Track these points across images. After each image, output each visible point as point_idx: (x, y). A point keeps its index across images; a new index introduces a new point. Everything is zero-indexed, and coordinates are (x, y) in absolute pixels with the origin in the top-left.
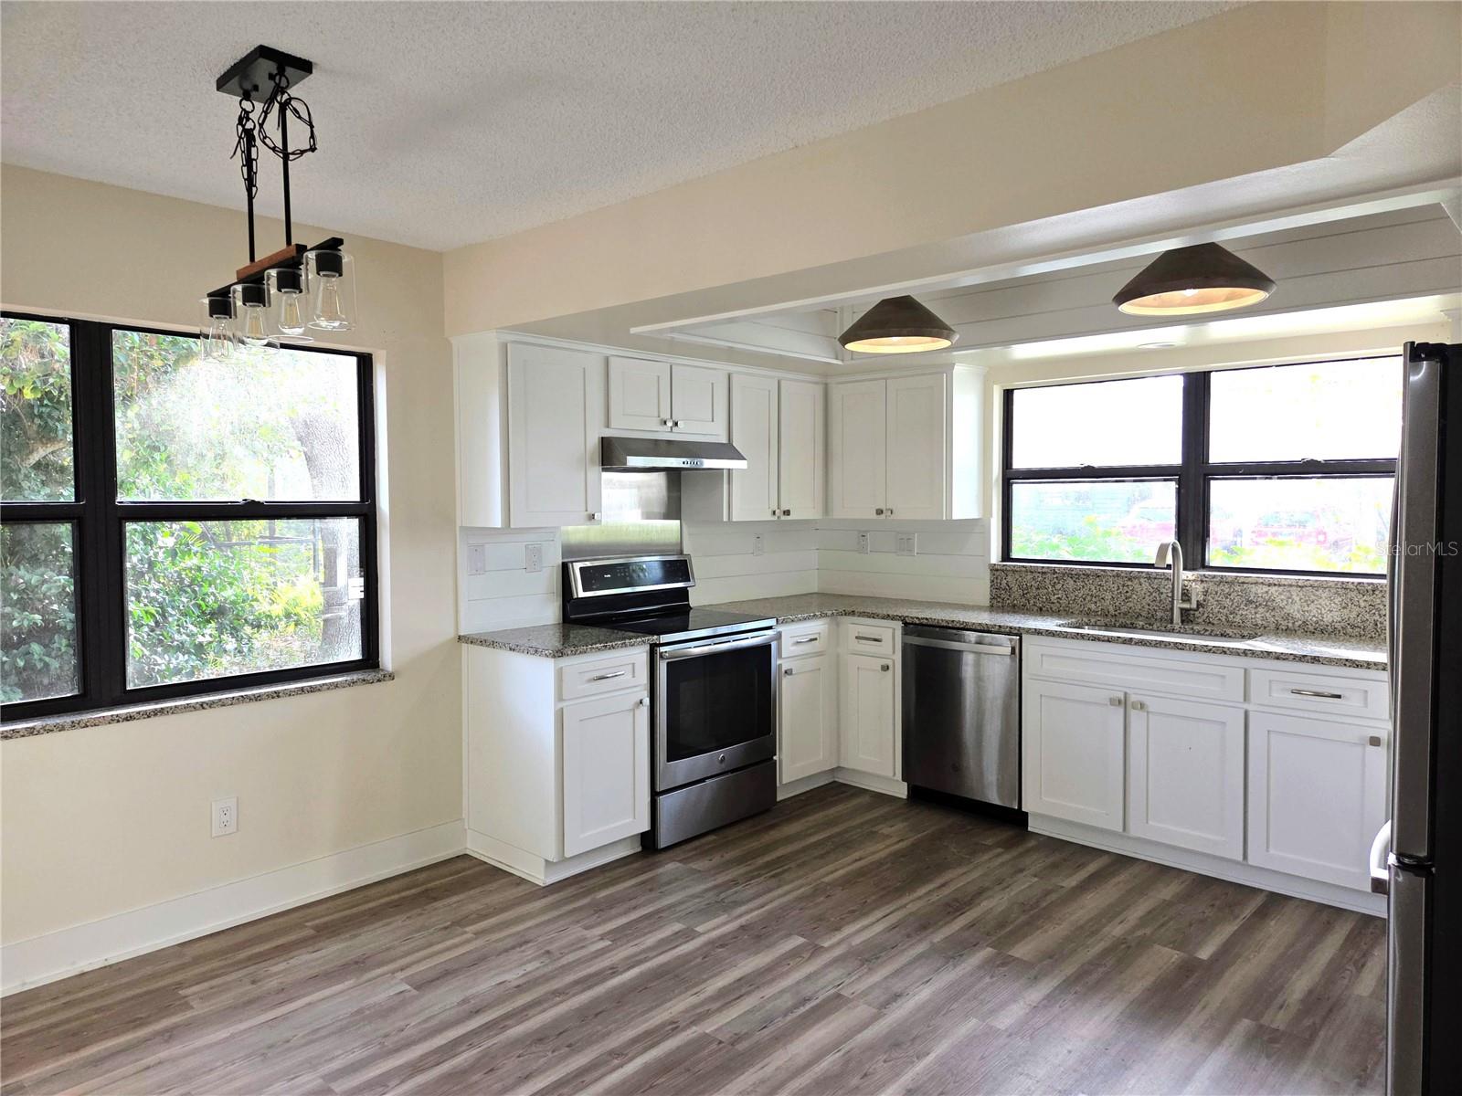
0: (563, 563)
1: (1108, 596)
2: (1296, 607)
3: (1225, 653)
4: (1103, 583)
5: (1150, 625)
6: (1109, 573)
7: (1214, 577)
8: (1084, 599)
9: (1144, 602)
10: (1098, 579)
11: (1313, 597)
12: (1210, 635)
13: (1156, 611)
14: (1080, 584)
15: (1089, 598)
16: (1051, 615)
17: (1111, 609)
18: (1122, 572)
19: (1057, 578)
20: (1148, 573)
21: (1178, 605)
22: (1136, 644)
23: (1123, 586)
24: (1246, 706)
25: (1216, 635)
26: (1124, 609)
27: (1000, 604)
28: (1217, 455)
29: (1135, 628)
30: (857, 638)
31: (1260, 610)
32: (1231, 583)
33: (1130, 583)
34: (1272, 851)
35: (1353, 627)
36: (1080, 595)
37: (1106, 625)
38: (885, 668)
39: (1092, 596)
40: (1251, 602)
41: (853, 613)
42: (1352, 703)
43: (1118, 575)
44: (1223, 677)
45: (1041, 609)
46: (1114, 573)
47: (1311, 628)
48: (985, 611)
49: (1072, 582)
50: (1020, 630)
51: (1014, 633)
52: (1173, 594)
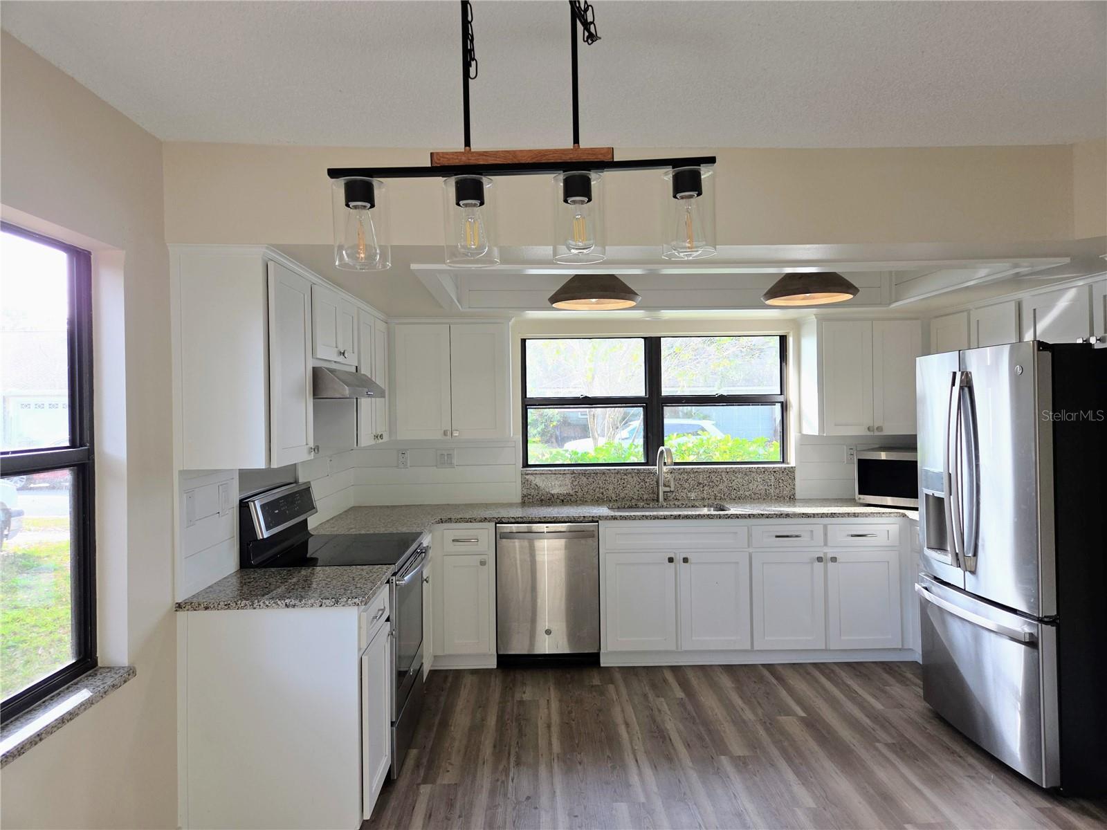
0: (241, 501)
1: (611, 487)
2: (725, 484)
3: (738, 518)
4: (607, 479)
5: (648, 504)
6: (612, 471)
7: (679, 469)
8: (594, 491)
9: (635, 490)
10: (604, 476)
11: (734, 478)
12: (685, 507)
13: (643, 495)
15: (598, 489)
16: (570, 505)
17: (613, 496)
18: (621, 469)
19: (574, 477)
20: (638, 470)
21: (662, 489)
22: (683, 518)
23: (621, 479)
24: (751, 550)
25: (689, 507)
26: (622, 495)
27: (531, 500)
28: (666, 391)
29: (638, 507)
30: (453, 541)
31: (706, 488)
32: (688, 473)
33: (625, 477)
34: (766, 638)
35: (755, 494)
36: (591, 488)
37: (619, 508)
38: (483, 563)
39: (600, 488)
40: (700, 484)
41: (450, 520)
42: (805, 538)
43: (618, 472)
44: (736, 533)
45: (563, 501)
46: (616, 471)
47: (734, 497)
48: (517, 507)
49: (585, 479)
50: (600, 518)
51: (595, 520)
52: (657, 482)
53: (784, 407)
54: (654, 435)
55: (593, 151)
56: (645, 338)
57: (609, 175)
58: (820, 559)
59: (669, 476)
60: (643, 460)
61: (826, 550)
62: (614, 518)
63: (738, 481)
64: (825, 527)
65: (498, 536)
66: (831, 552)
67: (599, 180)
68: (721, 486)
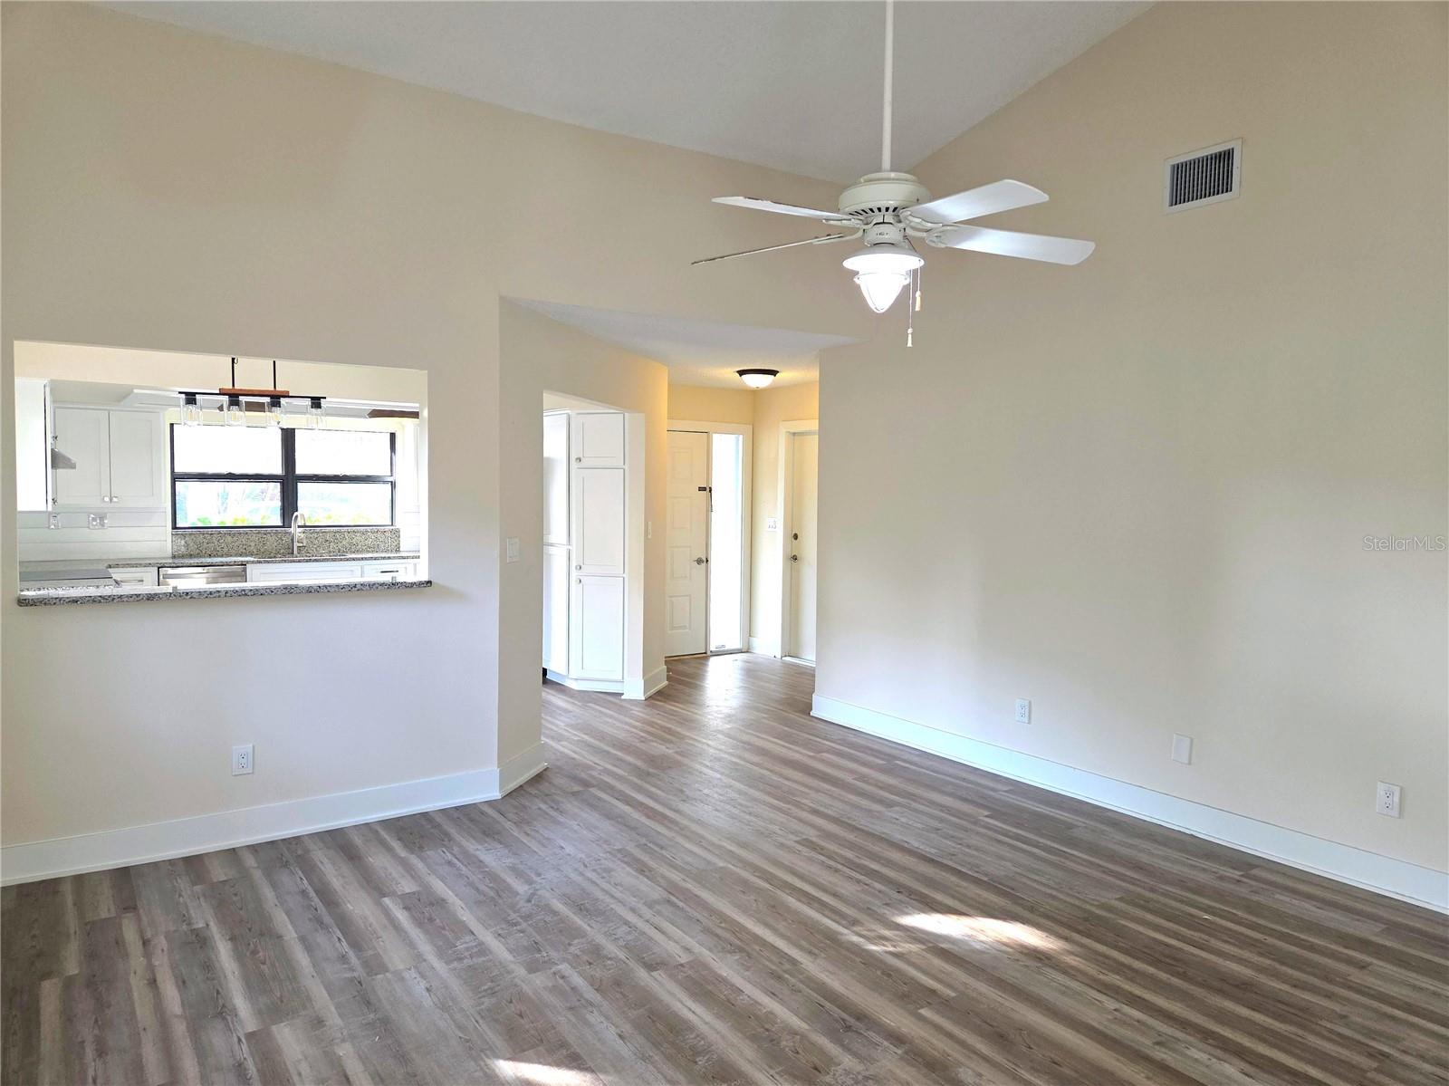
1: (253, 543)
2: (347, 541)
4: (250, 537)
5: (284, 553)
6: (254, 532)
7: (311, 530)
8: (239, 546)
9: (274, 544)
10: (246, 535)
11: (353, 536)
13: (282, 549)
14: (235, 538)
17: (256, 550)
18: (262, 529)
19: (220, 536)
21: (296, 544)
23: (262, 537)
27: (182, 554)
35: (370, 548)
37: (262, 556)
40: (327, 541)
41: (117, 566)
42: (402, 573)
43: (260, 532)
47: (353, 550)
48: (169, 557)
50: (248, 562)
51: (243, 564)
52: (292, 540)
53: (393, 485)
54: (289, 504)
55: (282, 392)
56: (282, 429)
57: (287, 400)
59: (302, 535)
60: (279, 523)
62: (260, 562)
63: (358, 538)
65: (161, 577)
67: (283, 401)
68: (344, 543)
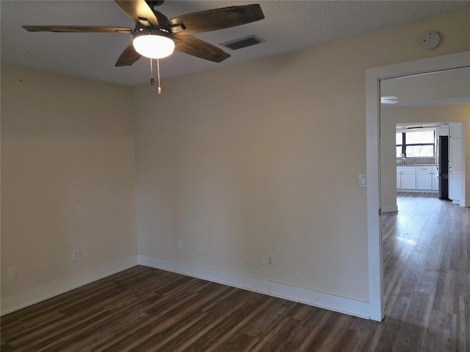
53: (434, 146)
56: (402, 133)
58: (430, 173)
61: (432, 172)
63: (422, 160)
64: (432, 167)
66: (433, 172)
